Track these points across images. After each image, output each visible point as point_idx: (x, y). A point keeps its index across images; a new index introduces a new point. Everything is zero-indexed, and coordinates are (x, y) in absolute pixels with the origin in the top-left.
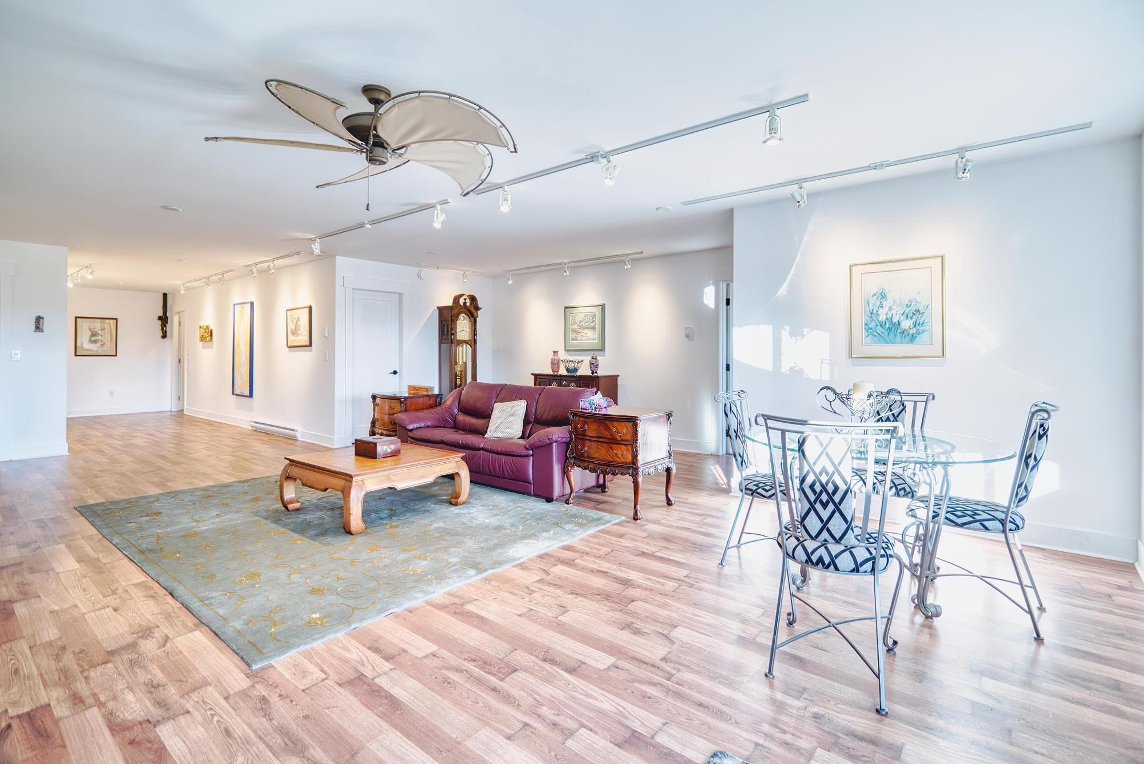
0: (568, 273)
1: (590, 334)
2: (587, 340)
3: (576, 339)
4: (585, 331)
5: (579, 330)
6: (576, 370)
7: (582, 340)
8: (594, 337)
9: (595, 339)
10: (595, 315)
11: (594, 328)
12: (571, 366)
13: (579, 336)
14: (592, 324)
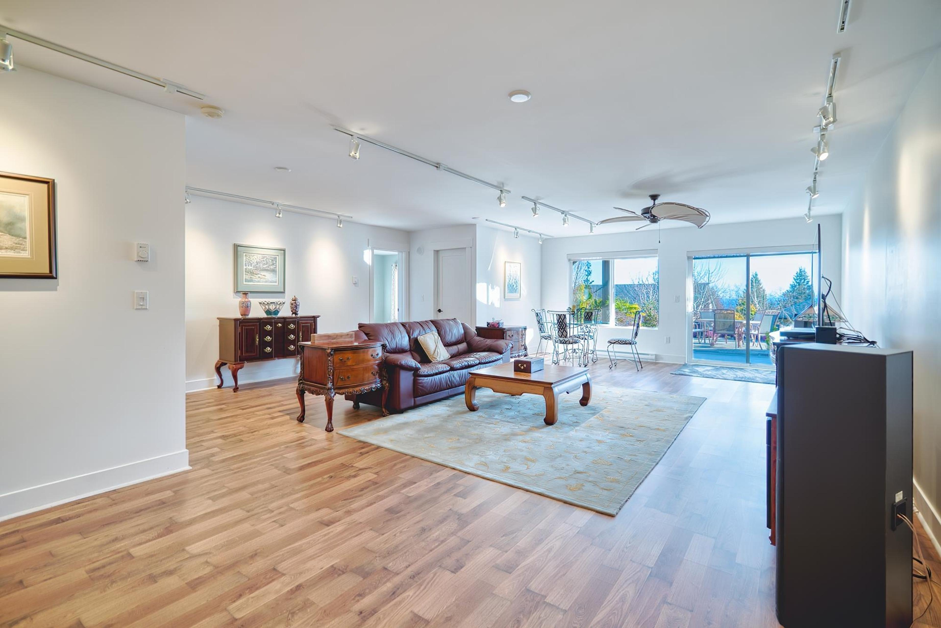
0: (281, 216)
1: (269, 276)
2: (266, 282)
3: (251, 281)
4: (263, 273)
5: (255, 272)
6: (276, 312)
7: (259, 282)
8: (274, 279)
9: (276, 282)
10: (275, 258)
11: (274, 271)
12: (272, 307)
13: (255, 278)
14: (272, 267)
